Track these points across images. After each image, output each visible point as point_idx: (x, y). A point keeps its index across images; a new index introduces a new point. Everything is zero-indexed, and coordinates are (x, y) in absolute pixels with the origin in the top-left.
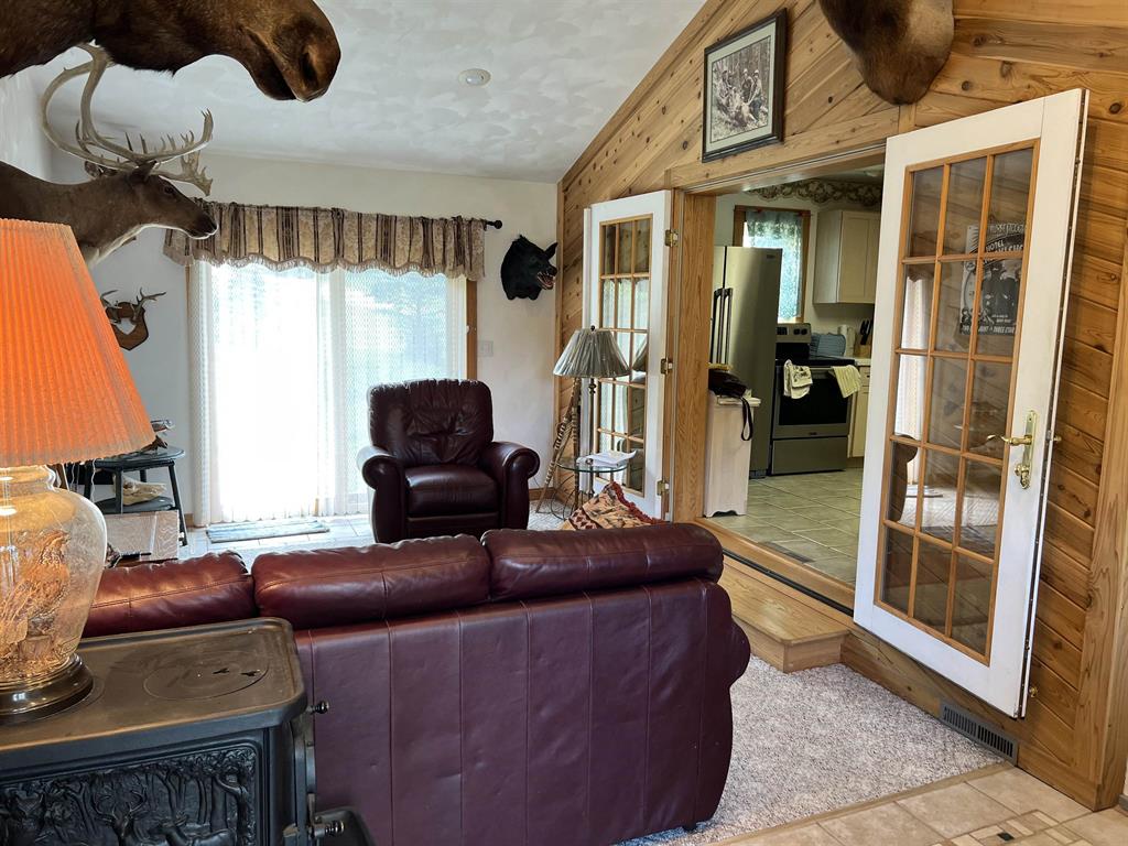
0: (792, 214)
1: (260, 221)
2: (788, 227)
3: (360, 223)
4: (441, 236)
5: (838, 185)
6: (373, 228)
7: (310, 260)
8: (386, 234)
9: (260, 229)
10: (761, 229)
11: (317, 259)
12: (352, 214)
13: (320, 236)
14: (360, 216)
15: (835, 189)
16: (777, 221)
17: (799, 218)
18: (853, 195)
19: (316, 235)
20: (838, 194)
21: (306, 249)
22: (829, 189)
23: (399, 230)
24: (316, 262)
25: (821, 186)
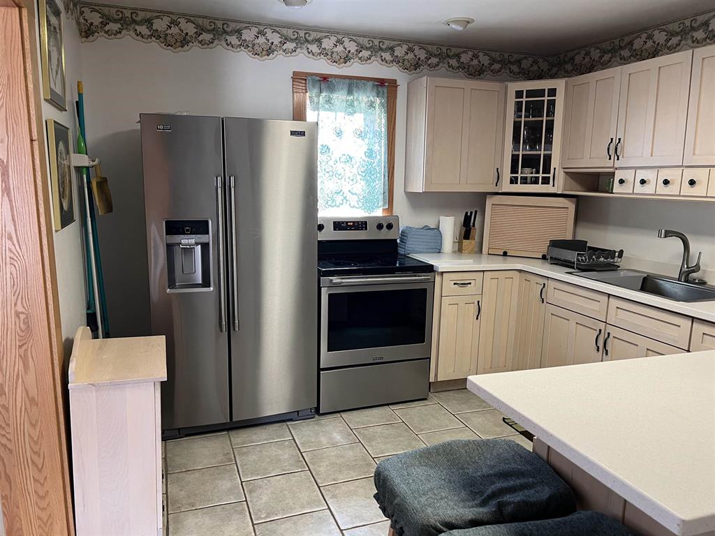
0: (371, 83)
2: (365, 99)
5: (433, 49)
10: (329, 101)
15: (430, 55)
16: (350, 92)
17: (380, 89)
18: (454, 62)
20: (434, 60)
22: (422, 55)
25: (411, 50)
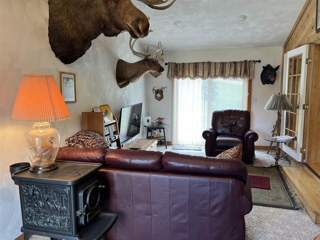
1: (189, 67)
3: (215, 65)
4: (240, 67)
6: (219, 66)
7: (201, 76)
8: (223, 68)
9: (189, 69)
11: (203, 76)
12: (213, 63)
13: (204, 70)
14: (215, 63)
19: (203, 69)
21: (201, 74)
23: (227, 66)
24: (203, 77)
